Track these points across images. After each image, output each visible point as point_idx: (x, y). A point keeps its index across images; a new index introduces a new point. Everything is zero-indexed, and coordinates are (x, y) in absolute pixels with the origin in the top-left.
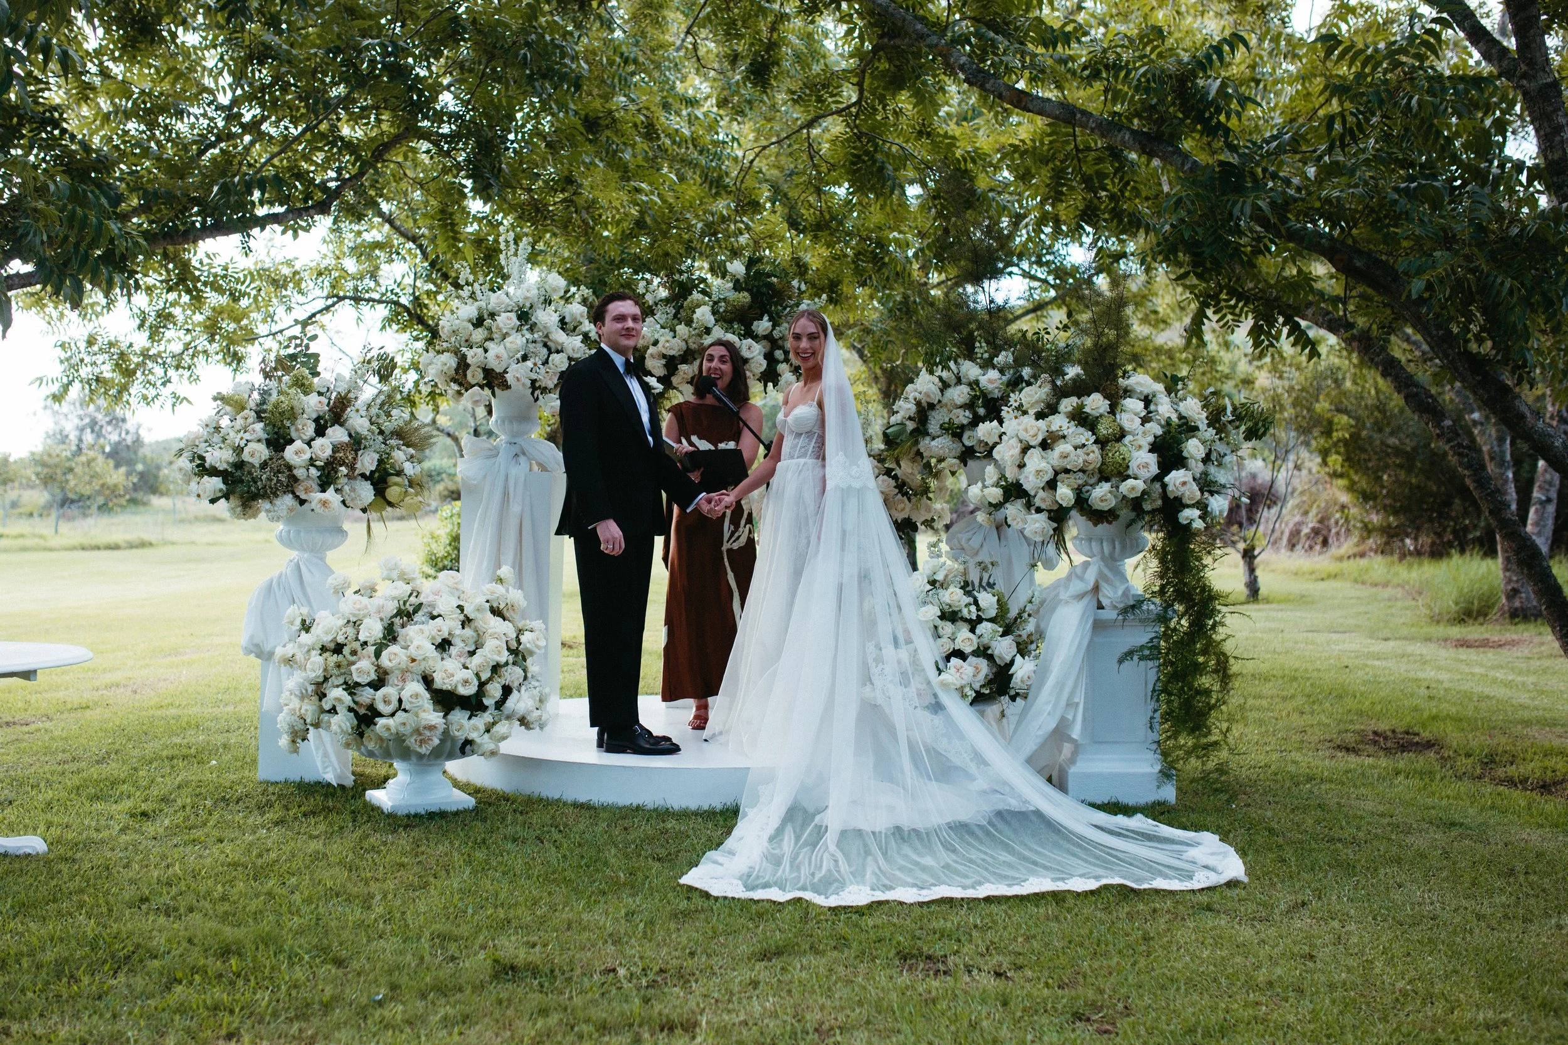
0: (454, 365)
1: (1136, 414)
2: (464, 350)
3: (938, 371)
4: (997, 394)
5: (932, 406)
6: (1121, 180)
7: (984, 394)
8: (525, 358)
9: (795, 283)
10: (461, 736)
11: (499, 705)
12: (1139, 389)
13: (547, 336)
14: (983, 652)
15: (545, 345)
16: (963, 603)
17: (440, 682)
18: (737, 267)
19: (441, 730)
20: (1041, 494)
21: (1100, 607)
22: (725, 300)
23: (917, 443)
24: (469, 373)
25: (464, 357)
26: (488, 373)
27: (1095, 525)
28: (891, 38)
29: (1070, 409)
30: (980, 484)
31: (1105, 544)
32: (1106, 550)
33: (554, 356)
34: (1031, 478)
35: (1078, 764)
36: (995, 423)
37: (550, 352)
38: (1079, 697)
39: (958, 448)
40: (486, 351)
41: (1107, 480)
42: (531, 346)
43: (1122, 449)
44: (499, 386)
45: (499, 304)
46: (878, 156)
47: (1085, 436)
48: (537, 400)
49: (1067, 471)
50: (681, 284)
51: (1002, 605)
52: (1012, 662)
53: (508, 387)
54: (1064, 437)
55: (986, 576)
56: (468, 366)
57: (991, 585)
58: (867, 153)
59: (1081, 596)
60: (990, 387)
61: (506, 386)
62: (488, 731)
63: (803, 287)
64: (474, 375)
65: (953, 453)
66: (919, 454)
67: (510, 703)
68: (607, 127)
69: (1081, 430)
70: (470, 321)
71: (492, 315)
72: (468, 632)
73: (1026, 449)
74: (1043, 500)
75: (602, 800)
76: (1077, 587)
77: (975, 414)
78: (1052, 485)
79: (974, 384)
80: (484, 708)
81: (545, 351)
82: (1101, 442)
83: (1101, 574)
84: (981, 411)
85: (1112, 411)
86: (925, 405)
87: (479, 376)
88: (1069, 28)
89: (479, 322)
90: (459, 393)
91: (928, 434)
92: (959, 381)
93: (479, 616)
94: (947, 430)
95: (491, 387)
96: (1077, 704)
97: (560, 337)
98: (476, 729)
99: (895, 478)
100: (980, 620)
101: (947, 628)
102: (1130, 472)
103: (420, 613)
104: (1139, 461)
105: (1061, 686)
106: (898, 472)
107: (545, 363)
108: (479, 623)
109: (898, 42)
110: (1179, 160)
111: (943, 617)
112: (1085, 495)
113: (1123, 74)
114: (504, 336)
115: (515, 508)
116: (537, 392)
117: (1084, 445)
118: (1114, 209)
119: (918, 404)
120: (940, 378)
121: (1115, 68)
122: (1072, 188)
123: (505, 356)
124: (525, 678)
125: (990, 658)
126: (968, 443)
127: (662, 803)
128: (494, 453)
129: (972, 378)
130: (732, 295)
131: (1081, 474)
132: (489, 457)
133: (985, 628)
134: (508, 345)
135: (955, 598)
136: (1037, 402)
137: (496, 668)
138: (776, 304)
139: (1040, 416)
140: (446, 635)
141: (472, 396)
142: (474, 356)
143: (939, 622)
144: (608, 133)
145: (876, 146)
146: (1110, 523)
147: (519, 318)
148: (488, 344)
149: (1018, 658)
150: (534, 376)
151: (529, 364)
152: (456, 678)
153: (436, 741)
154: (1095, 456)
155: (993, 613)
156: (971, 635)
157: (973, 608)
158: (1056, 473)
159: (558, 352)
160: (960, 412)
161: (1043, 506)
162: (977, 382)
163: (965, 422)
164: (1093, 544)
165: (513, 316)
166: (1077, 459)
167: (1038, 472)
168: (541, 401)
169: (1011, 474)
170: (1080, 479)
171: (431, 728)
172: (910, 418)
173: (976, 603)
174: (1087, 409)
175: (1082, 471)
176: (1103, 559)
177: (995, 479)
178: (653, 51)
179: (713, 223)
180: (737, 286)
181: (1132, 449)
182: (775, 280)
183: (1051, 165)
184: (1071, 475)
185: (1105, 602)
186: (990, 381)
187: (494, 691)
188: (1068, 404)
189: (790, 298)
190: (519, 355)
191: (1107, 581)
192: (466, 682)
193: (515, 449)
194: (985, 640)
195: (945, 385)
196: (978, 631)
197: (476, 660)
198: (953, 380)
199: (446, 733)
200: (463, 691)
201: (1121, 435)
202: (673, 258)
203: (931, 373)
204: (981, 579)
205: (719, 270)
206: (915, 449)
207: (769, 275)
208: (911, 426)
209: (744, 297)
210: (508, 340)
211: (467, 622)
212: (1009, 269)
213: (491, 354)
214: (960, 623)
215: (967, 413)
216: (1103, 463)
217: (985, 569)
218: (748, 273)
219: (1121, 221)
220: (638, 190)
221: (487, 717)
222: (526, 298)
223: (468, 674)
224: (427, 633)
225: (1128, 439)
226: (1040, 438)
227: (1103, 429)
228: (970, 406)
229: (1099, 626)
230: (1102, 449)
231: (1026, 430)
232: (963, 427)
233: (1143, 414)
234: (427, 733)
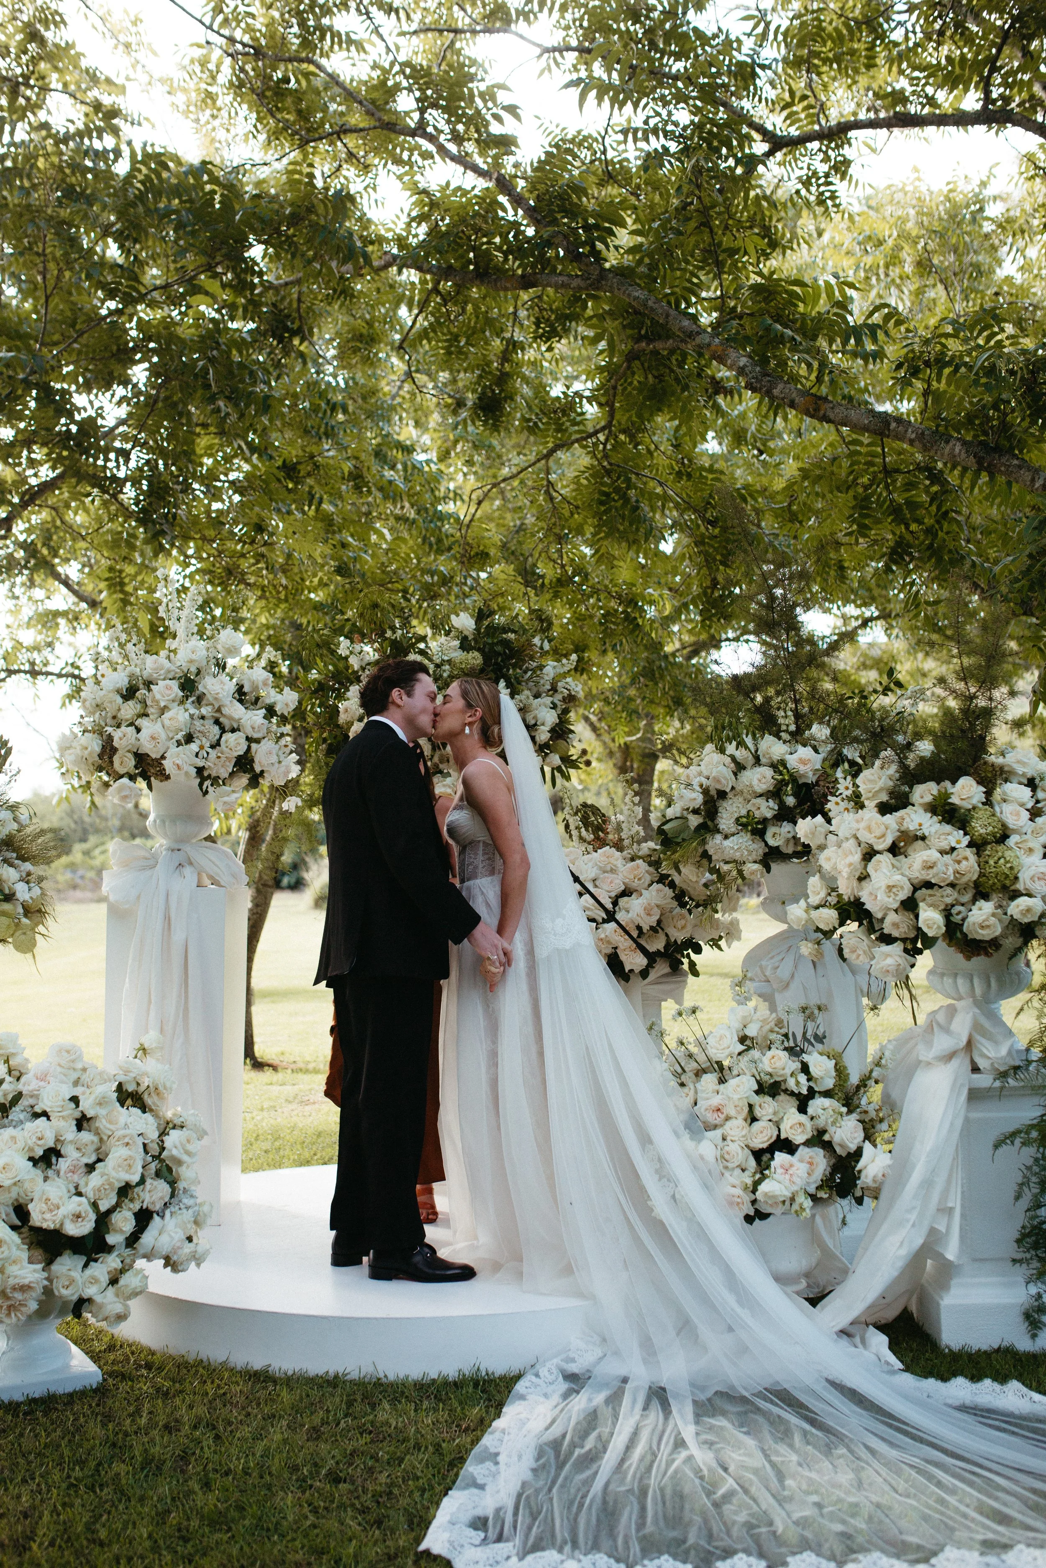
0: (98, 749)
1: (1022, 805)
2: (109, 729)
3: (731, 748)
4: (811, 778)
5: (722, 795)
6: (939, 508)
7: (794, 779)
8: (189, 738)
9: (537, 641)
10: (70, 1294)
11: (132, 1240)
12: (1020, 770)
13: (219, 710)
14: (819, 1139)
15: (217, 722)
16: (788, 1072)
17: (40, 1217)
18: (464, 622)
19: (39, 1290)
20: (892, 917)
21: (975, 1069)
22: (449, 662)
23: (704, 842)
24: (116, 759)
25: (110, 738)
26: (141, 759)
27: (968, 958)
28: (650, 341)
29: (928, 798)
30: (802, 903)
31: (976, 981)
32: (978, 991)
33: (227, 736)
34: (881, 896)
35: (954, 1291)
36: (819, 818)
37: (223, 731)
38: (955, 1201)
39: (757, 849)
40: (138, 730)
41: (986, 897)
42: (198, 723)
43: (1008, 854)
44: (156, 776)
45: (157, 670)
46: (632, 493)
47: (956, 837)
48: (206, 793)
49: (929, 885)
50: (394, 644)
51: (840, 1072)
52: (858, 1154)
53: (168, 777)
54: (923, 838)
55: (810, 1026)
56: (114, 750)
57: (820, 1039)
58: (617, 490)
59: (950, 1057)
60: (802, 769)
61: (165, 777)
62: (114, 1282)
63: (547, 646)
64: (124, 762)
65: (754, 856)
66: (706, 855)
67: (148, 1238)
68: (309, 474)
69: (948, 828)
70: (118, 691)
71: (148, 684)
72: (86, 1136)
73: (869, 854)
74: (896, 925)
75: (285, 1367)
76: (943, 1043)
77: (782, 804)
78: (910, 905)
79: (778, 766)
80: (108, 1249)
81: (216, 730)
82: (977, 845)
83: (977, 1027)
84: (790, 801)
85: (988, 802)
86: (713, 793)
87: (130, 763)
88: (877, 318)
89: (129, 693)
90: (107, 785)
91: (718, 831)
92: (757, 761)
93: (102, 1112)
94: (744, 826)
95: (146, 777)
96: (951, 1210)
97: (236, 710)
98: (94, 1281)
99: (672, 885)
100: (812, 1093)
101: (767, 1107)
102: (1020, 886)
103: (17, 1109)
104: (1032, 871)
105: (927, 1184)
106: (677, 879)
107: (215, 745)
108: (102, 1124)
109: (659, 345)
110: (1028, 476)
111: (761, 1089)
112: (957, 919)
113: (947, 371)
114: (163, 710)
115: (178, 936)
116: (207, 783)
117: (953, 849)
118: (931, 546)
119: (706, 792)
120: (733, 758)
121: (940, 362)
122: (878, 521)
123: (163, 736)
124: (173, 1195)
125: (828, 1146)
126: (772, 842)
127: (371, 1369)
128: (150, 863)
129: (776, 757)
130: (458, 655)
131: (949, 890)
132: (143, 869)
133: (817, 1105)
134: (167, 723)
135: (779, 1064)
136: (881, 789)
137: (125, 1191)
138: (514, 666)
139: (884, 809)
140: (51, 1144)
141: (120, 789)
142: (123, 737)
143: (756, 1099)
144: (310, 481)
145: (628, 480)
146: (987, 954)
147: (183, 687)
148: (142, 722)
149: (867, 1146)
150: (200, 763)
151: (194, 747)
152: (62, 1211)
153: (33, 1306)
154: (969, 864)
155: (829, 1083)
156: (802, 1118)
157: (802, 1078)
158: (915, 889)
159: (233, 730)
160: (761, 801)
161: (895, 934)
162: (783, 763)
163: (769, 814)
164: (960, 981)
165: (175, 685)
166: (946, 869)
167: (890, 888)
168: (210, 796)
169: (846, 888)
170: (949, 896)
171: (24, 1288)
172: (696, 812)
173: (805, 1069)
174: (954, 800)
175: (952, 885)
176: (976, 1003)
177: (823, 894)
178: (364, 398)
179: (433, 584)
180: (465, 645)
181: (1020, 853)
182: (512, 636)
183: (851, 493)
184: (937, 892)
185: (982, 1063)
186: (803, 762)
187: (124, 1222)
188: (925, 792)
189: (532, 658)
190: (180, 736)
191: (984, 1033)
192: (77, 1216)
193: (178, 857)
194: (821, 1123)
195: (739, 767)
196: (810, 1110)
197: (95, 1180)
198: (751, 760)
199: (48, 1292)
200: (73, 1230)
201: (1003, 837)
202: (383, 610)
203: (722, 751)
204: (805, 1034)
205: (440, 625)
206: (700, 850)
207: (505, 630)
208: (694, 821)
209: (475, 658)
210: (167, 715)
211: (82, 1122)
212: (746, 637)
213: (144, 734)
214: (782, 1097)
215: (771, 803)
216: (981, 875)
217: (811, 1017)
218: (478, 629)
219: (940, 560)
220: (344, 545)
221: (112, 1262)
222: (191, 661)
223: (80, 1205)
224: (20, 1144)
225: (1013, 840)
226: (889, 841)
227: (980, 827)
228: (775, 794)
229: (975, 1096)
230: (978, 854)
231: (869, 829)
232: (765, 821)
233: (1030, 805)
234: (18, 1296)
